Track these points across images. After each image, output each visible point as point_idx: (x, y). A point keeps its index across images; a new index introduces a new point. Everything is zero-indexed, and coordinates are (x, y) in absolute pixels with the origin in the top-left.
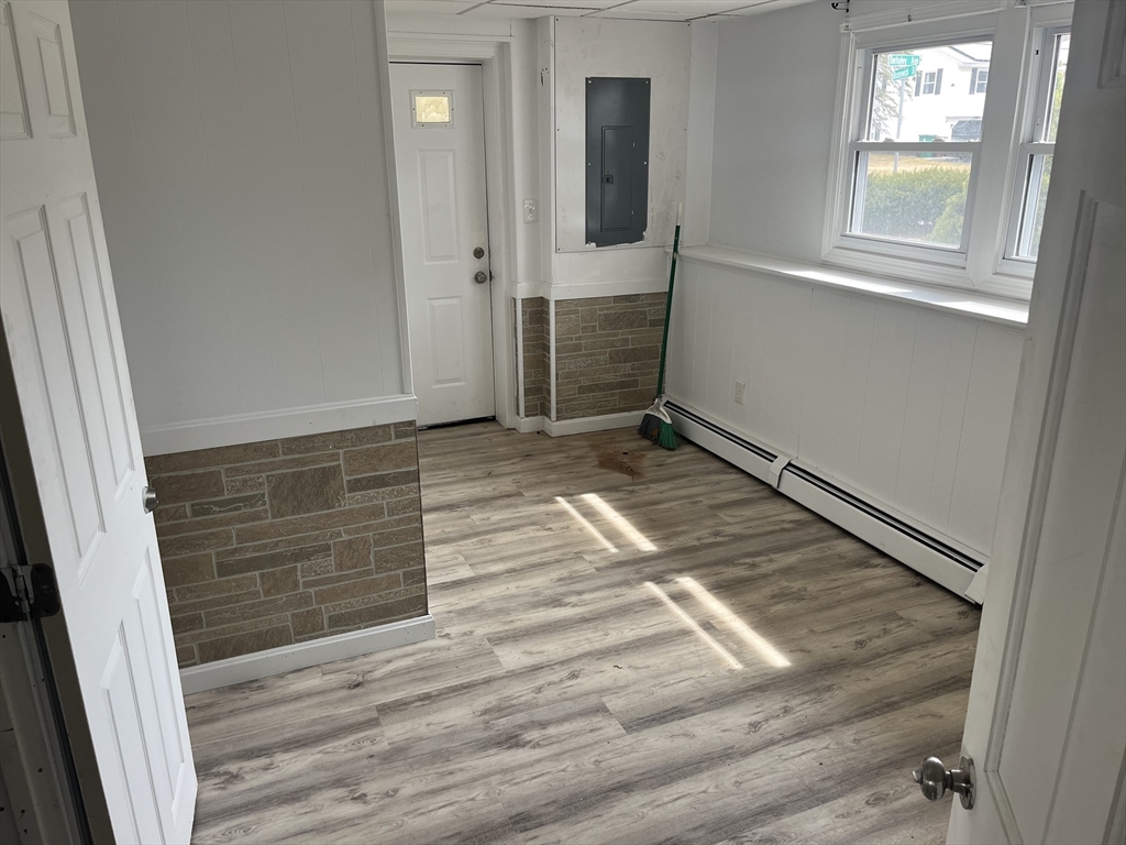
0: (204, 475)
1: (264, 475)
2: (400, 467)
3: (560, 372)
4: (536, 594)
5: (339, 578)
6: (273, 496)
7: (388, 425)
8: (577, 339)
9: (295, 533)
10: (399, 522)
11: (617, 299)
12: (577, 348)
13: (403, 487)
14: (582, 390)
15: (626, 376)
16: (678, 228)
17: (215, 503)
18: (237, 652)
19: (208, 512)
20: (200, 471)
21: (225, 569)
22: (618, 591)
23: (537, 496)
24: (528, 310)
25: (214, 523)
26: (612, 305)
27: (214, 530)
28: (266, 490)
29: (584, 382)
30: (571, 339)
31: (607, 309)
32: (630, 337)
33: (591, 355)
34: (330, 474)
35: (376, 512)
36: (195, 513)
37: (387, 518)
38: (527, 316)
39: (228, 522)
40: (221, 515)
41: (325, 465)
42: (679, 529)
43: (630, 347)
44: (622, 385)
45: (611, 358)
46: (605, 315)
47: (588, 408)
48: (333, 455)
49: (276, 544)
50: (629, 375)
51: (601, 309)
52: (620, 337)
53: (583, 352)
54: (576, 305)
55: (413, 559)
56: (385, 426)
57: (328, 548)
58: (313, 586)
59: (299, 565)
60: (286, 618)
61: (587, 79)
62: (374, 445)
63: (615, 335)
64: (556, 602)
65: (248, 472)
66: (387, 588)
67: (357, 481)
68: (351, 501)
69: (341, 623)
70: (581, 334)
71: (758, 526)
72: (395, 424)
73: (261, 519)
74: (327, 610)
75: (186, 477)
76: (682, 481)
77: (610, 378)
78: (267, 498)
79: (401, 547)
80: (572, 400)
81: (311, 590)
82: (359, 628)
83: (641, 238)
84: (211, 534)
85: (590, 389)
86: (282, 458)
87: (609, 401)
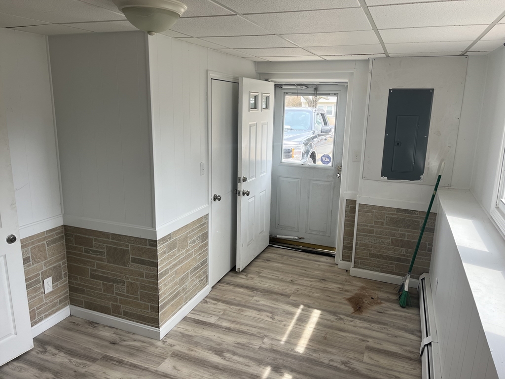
0: (88, 238)
1: (105, 245)
2: (150, 259)
3: (359, 242)
4: (219, 345)
5: (127, 297)
6: (107, 254)
7: (146, 239)
8: (371, 227)
9: (114, 271)
10: (149, 282)
11: (399, 210)
12: (371, 232)
13: (151, 268)
14: (371, 255)
15: (401, 255)
16: (440, 177)
17: (91, 250)
18: (95, 310)
19: (88, 253)
20: (87, 237)
21: (93, 276)
22: (251, 363)
23: (295, 301)
24: (350, 206)
25: (90, 257)
26: (396, 213)
27: (90, 260)
28: (105, 251)
29: (373, 251)
30: (367, 226)
31: (392, 214)
32: (406, 234)
33: (379, 237)
34: (125, 252)
35: (141, 275)
36: (86, 252)
37: (145, 279)
38: (349, 209)
39: (94, 259)
40: (92, 255)
41: (124, 248)
42: (330, 350)
43: (406, 239)
44: (399, 260)
45: (392, 242)
46: (391, 218)
47: (374, 266)
48: (127, 245)
49: (108, 273)
50: (404, 255)
51: (388, 214)
52: (399, 232)
53: (374, 235)
54: (372, 208)
55: (154, 301)
56: (145, 239)
57: (123, 282)
58: (119, 295)
59: (114, 285)
60: (110, 304)
61: (390, 90)
62: (141, 246)
63: (396, 230)
64: (219, 352)
65: (100, 242)
66: (144, 309)
67: (135, 258)
68: (132, 266)
69: (128, 316)
70: (373, 225)
71: (376, 372)
72: (149, 240)
73: (103, 261)
74: (124, 307)
75: (83, 237)
76: (376, 326)
77: (391, 253)
78: (105, 254)
79: (150, 294)
80: (365, 259)
81: (118, 297)
82: (133, 321)
83: (419, 179)
84: (89, 261)
85: (377, 256)
86: (111, 240)
87: (389, 267)
